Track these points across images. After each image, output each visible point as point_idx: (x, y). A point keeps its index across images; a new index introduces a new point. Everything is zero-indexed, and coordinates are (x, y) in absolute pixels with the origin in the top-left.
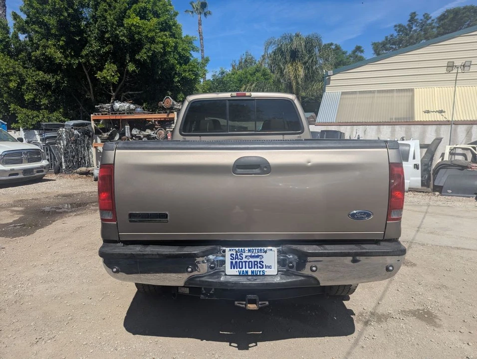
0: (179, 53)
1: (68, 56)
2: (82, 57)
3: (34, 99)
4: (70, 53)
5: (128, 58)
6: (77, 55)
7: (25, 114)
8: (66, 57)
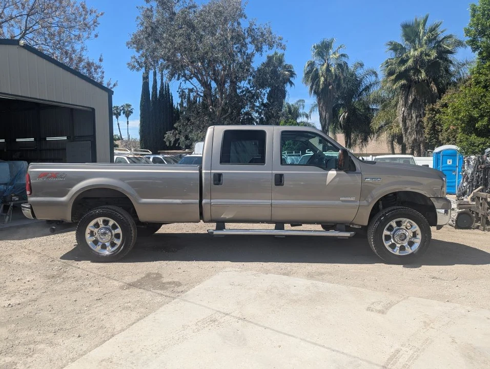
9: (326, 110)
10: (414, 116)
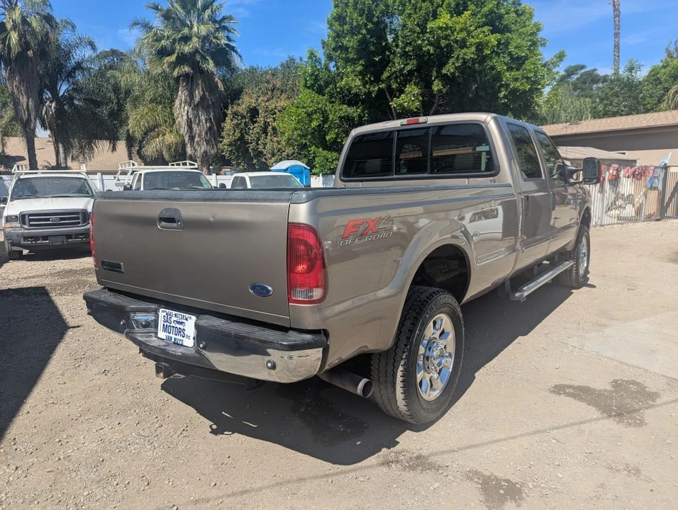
0: (510, 54)
1: (367, 83)
2: (383, 81)
3: (336, 138)
4: (370, 79)
5: (434, 74)
6: (378, 80)
7: (325, 156)
8: (364, 86)
9: (27, 94)
10: (203, 118)
